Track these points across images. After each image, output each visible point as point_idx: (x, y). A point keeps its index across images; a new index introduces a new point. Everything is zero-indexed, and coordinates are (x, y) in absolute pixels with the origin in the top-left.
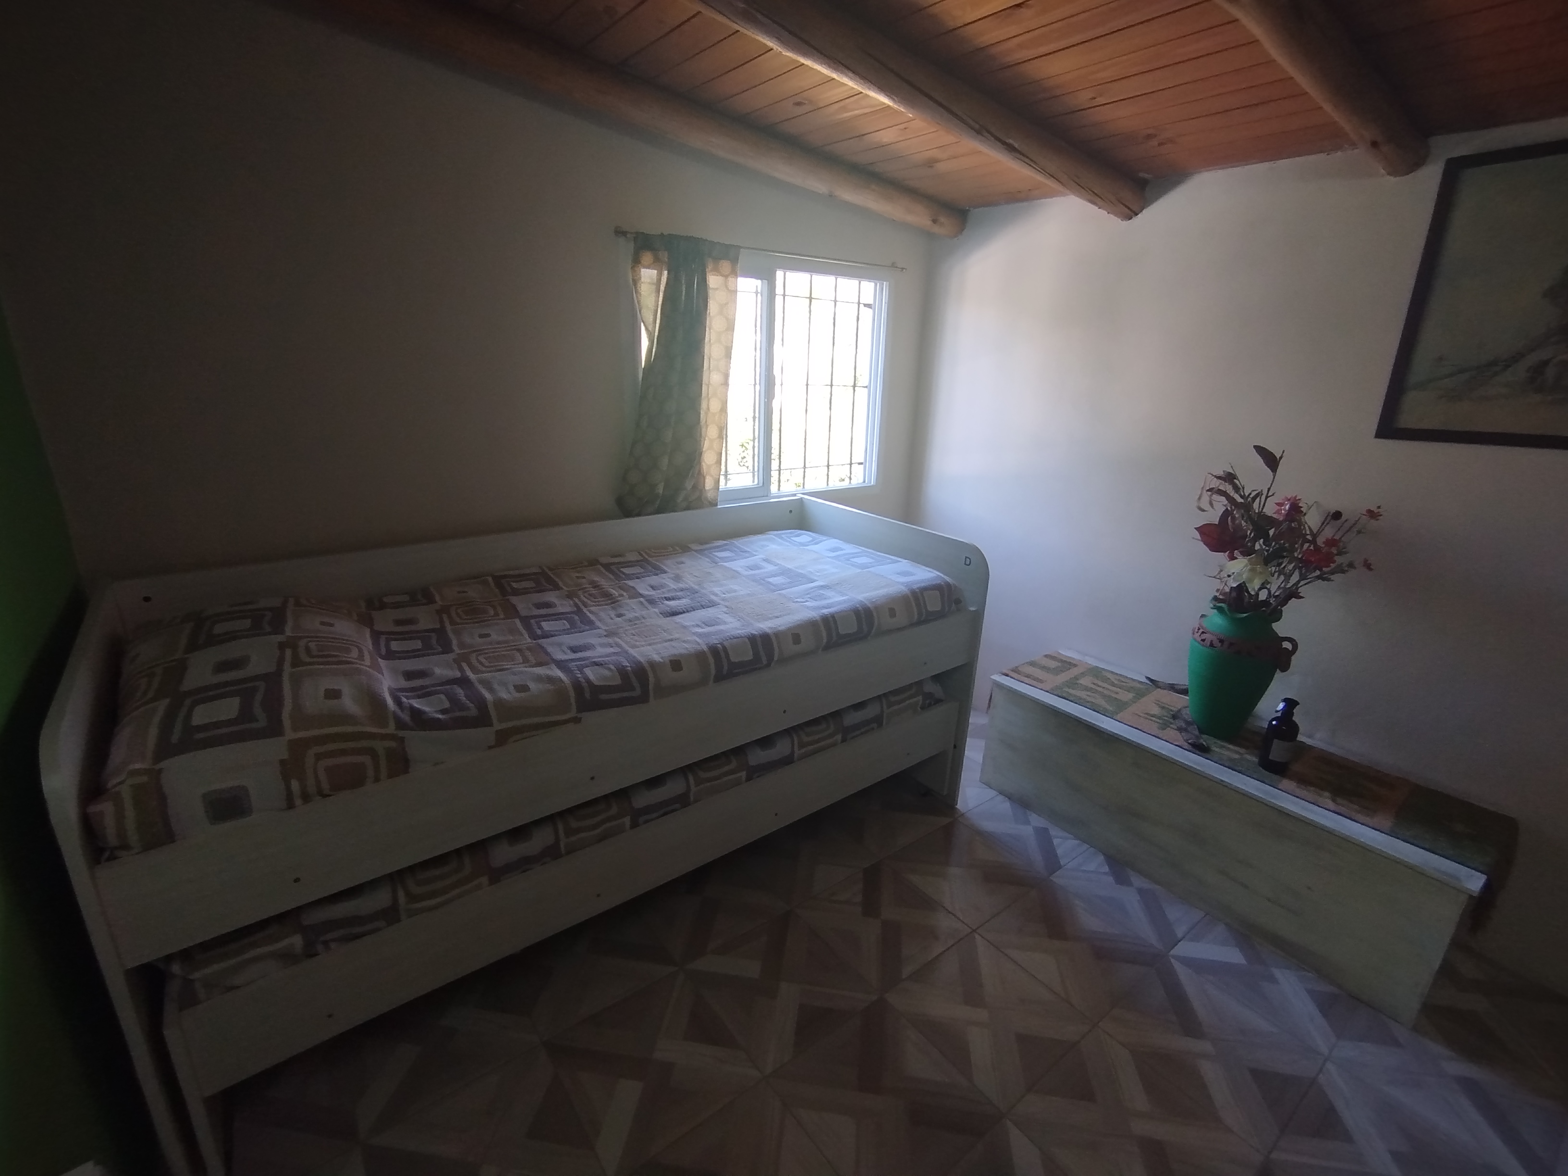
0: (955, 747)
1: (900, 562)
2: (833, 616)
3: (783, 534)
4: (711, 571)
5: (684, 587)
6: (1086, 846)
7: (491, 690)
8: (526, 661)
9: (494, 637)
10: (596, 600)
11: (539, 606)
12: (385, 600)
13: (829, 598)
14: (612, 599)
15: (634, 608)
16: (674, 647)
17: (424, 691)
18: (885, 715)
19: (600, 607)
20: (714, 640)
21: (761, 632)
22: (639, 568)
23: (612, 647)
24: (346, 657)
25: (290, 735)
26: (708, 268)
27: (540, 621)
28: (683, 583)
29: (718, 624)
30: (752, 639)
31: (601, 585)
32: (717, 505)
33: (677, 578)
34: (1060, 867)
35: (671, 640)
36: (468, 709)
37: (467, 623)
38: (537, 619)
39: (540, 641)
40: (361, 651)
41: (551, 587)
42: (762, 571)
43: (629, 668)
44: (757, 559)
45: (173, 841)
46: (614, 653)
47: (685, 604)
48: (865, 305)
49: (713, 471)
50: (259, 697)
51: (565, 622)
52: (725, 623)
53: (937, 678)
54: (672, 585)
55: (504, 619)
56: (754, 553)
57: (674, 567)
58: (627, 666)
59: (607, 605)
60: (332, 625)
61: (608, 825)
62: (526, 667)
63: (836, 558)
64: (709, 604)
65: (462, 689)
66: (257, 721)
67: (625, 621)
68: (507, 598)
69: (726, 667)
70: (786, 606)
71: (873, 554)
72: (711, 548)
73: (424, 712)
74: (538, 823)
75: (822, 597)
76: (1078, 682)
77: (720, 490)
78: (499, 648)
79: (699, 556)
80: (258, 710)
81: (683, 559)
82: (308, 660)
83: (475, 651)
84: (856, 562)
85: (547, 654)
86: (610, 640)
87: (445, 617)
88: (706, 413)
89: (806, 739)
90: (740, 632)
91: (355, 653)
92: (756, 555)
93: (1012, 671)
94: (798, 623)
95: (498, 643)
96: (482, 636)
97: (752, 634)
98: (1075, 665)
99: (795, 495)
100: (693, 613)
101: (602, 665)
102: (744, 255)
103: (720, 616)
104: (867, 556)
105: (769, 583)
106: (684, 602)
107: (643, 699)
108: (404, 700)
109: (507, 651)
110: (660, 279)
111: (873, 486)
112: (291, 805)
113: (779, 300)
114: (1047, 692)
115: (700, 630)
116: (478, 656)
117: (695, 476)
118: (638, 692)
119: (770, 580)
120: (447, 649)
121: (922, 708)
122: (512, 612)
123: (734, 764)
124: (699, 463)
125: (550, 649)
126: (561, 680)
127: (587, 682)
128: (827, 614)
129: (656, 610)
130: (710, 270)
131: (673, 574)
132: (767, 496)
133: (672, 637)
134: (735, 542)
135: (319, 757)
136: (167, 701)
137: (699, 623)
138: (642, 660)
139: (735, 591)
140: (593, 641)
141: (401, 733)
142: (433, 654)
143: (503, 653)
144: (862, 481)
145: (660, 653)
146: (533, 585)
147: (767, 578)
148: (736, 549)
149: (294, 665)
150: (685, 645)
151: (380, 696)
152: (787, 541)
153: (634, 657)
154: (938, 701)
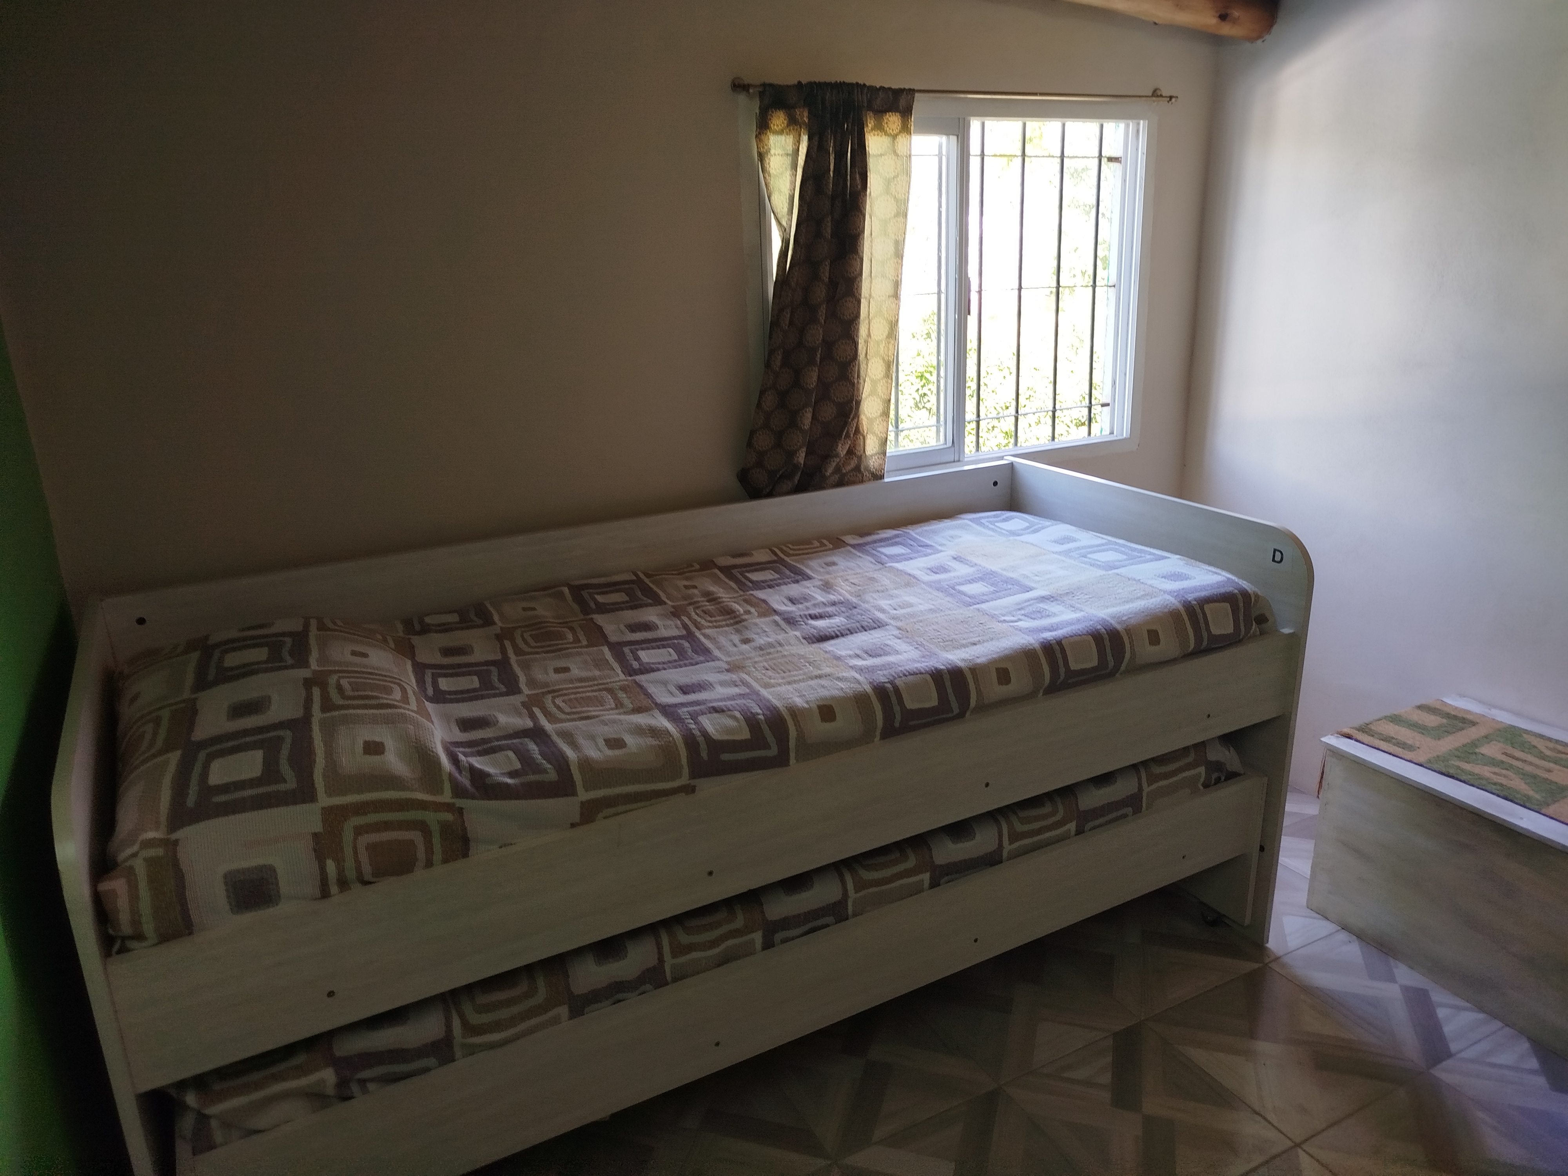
0: (1262, 849)
1: (1166, 558)
2: (1059, 642)
3: (983, 518)
4: (875, 576)
5: (836, 600)
6: (1497, 1024)
7: (574, 745)
8: (619, 705)
9: (576, 672)
10: (713, 619)
11: (634, 628)
12: (428, 620)
13: (1055, 615)
14: (735, 617)
15: (767, 630)
16: (823, 687)
17: (485, 746)
18: (1144, 794)
19: (718, 629)
20: (881, 677)
21: (950, 667)
22: (773, 572)
23: (736, 686)
24: (387, 699)
25: (324, 800)
26: (867, 126)
27: (637, 650)
28: (836, 594)
29: (886, 654)
30: (937, 676)
31: (720, 598)
32: (882, 477)
33: (827, 587)
34: (1449, 1055)
35: (819, 677)
36: (545, 771)
37: (537, 653)
38: (633, 647)
39: (638, 678)
40: (404, 691)
41: (650, 601)
42: (952, 574)
43: (761, 717)
44: (942, 558)
45: (190, 934)
46: (740, 695)
47: (839, 624)
48: (1110, 159)
49: (878, 427)
50: (285, 752)
51: (670, 650)
52: (897, 652)
53: (1231, 739)
54: (820, 597)
55: (587, 647)
56: (940, 548)
57: (822, 570)
58: (758, 714)
59: (727, 625)
60: (365, 655)
61: (730, 942)
62: (620, 714)
63: (1067, 553)
64: (872, 624)
65: (535, 743)
66: (285, 781)
67: (755, 649)
68: (590, 616)
69: (898, 717)
70: (987, 627)
71: (1123, 546)
72: (875, 542)
73: (488, 775)
74: (636, 934)
75: (1041, 614)
76: (1477, 750)
77: (887, 455)
78: (582, 687)
79: (858, 554)
80: (285, 768)
81: (835, 559)
82: (341, 702)
83: (549, 692)
84: (1097, 560)
85: (648, 695)
86: (734, 677)
87: (507, 643)
88: (866, 342)
89: (1020, 828)
90: (918, 665)
91: (397, 695)
92: (941, 551)
93: (1358, 730)
94: (1007, 652)
95: (581, 680)
96: (557, 671)
97: (936, 669)
98: (1473, 724)
99: (1002, 458)
100: (850, 637)
101: (723, 711)
102: (920, 104)
103: (888, 642)
104: (1116, 550)
105: (960, 592)
106: (837, 622)
107: (781, 761)
108: (462, 757)
109: (593, 691)
110: (798, 150)
111: (1125, 439)
112: (325, 894)
113: (974, 164)
114: (1421, 765)
115: (859, 663)
116: (554, 698)
117: (852, 436)
118: (773, 751)
119: (963, 588)
120: (513, 688)
121: (1206, 786)
122: (598, 636)
123: (911, 862)
124: (857, 415)
125: (652, 689)
126: (668, 731)
127: (703, 736)
128: (1051, 640)
129: (798, 633)
130: (870, 128)
131: (821, 580)
132: (959, 461)
133: (820, 672)
134: (911, 532)
135: (359, 831)
136: (178, 753)
137: (859, 652)
138: (778, 705)
139: (911, 605)
140: (712, 677)
141: (460, 803)
142: (495, 696)
143: (588, 694)
144: (1107, 431)
145: (804, 695)
146: (625, 598)
147: (958, 585)
148: (912, 543)
149: (325, 708)
150: (839, 684)
151: (433, 752)
152: (990, 529)
153: (768, 701)
154: (1232, 776)
